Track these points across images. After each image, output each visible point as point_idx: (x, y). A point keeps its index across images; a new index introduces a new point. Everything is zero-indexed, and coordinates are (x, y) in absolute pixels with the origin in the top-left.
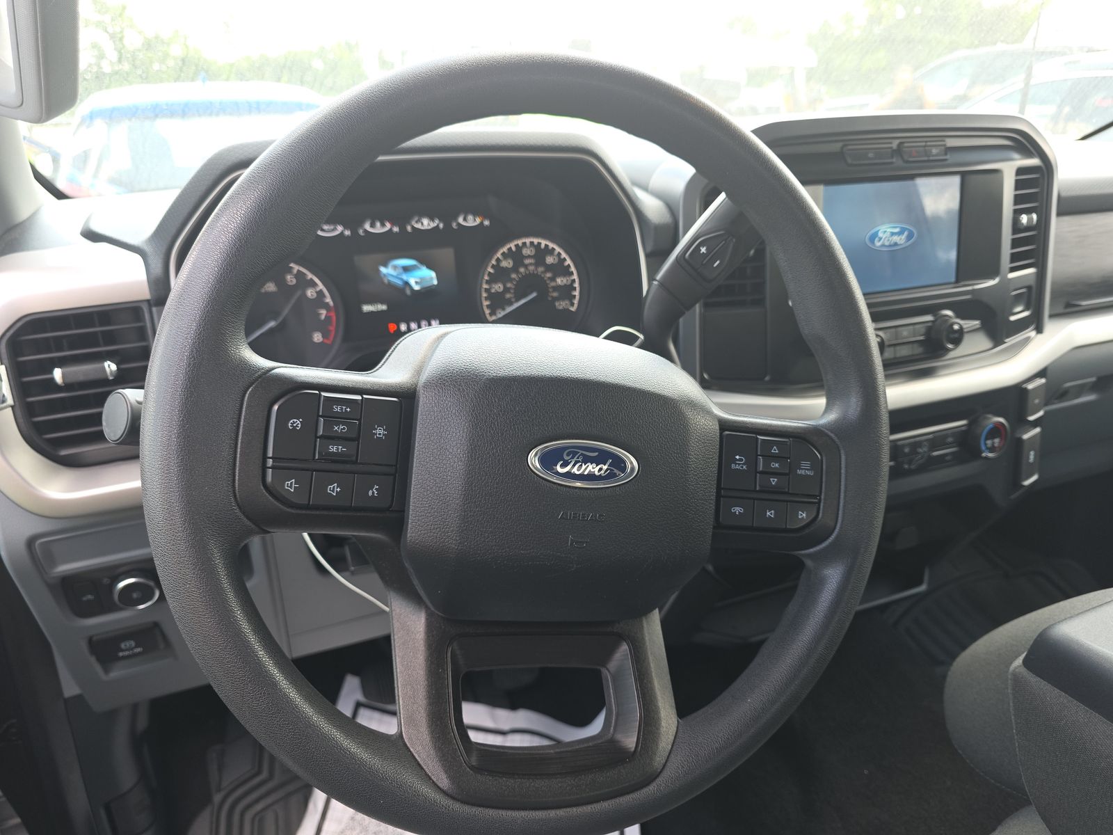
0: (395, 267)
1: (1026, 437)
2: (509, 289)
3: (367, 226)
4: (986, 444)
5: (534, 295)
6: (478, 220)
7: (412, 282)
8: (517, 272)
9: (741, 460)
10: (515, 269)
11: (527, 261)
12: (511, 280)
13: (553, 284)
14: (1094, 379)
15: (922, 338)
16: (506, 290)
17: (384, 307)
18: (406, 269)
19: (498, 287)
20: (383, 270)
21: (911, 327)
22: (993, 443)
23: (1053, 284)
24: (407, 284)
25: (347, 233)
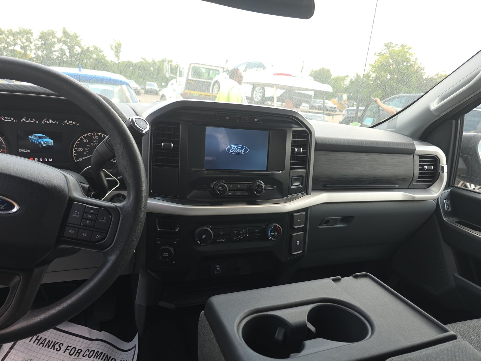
0: (35, 136)
1: (294, 234)
2: (86, 150)
3: (24, 119)
4: (271, 234)
6: (74, 123)
7: (42, 143)
8: (90, 145)
9: (77, 213)
10: (89, 143)
11: (95, 141)
12: (87, 147)
15: (247, 189)
16: (84, 151)
17: (29, 151)
18: (40, 138)
19: (81, 149)
20: (30, 137)
22: (274, 234)
24: (40, 143)
25: (15, 121)
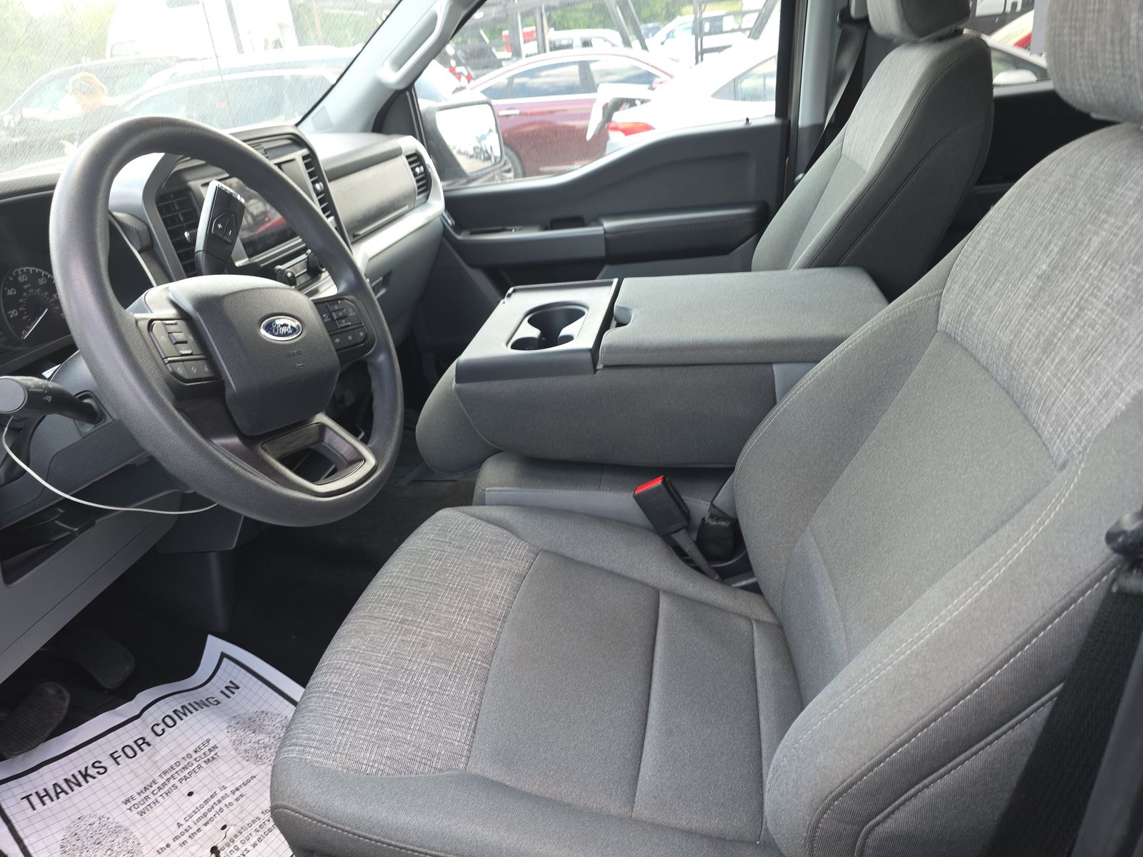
2: (23, 312)
5: (46, 310)
8: (22, 297)
9: (326, 316)
11: (26, 287)
12: (21, 305)
13: (52, 300)
14: (381, 278)
15: (305, 270)
16: (21, 313)
19: (14, 313)
21: (299, 264)
23: (345, 224)
